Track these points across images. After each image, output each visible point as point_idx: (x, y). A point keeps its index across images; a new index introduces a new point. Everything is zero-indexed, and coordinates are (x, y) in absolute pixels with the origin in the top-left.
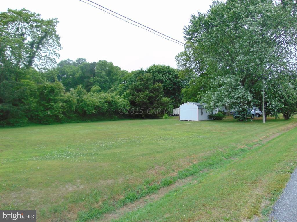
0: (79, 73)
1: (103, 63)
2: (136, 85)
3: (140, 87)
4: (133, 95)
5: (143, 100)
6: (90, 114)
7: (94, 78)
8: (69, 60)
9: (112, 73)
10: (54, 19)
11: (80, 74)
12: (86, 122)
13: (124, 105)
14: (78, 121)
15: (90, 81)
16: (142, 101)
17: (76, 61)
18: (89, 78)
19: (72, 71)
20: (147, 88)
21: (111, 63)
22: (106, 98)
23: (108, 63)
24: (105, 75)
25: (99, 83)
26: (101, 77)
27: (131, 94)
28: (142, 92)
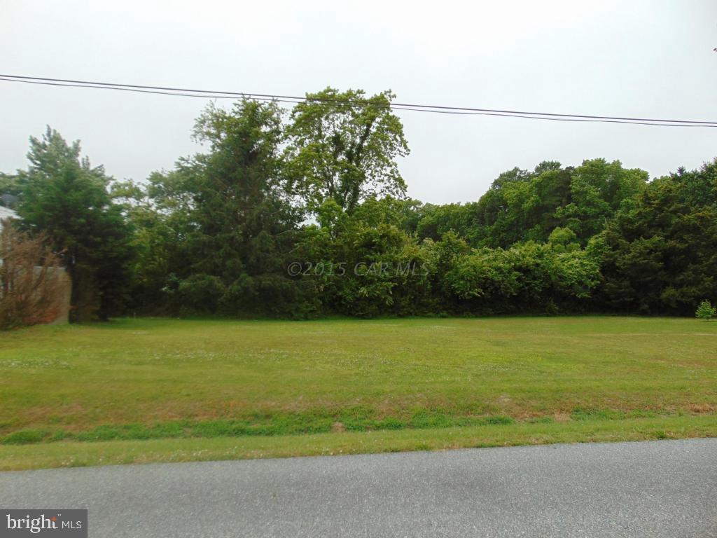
0: (532, 198)
1: (592, 166)
2: (625, 220)
3: (637, 224)
4: (615, 248)
5: (638, 260)
6: (467, 298)
7: (564, 208)
8: (516, 169)
9: (619, 188)
10: (383, 93)
11: (533, 201)
12: (464, 317)
13: (581, 276)
14: (445, 313)
15: (555, 215)
16: (634, 264)
17: (538, 169)
18: (554, 208)
19: (517, 196)
20: (663, 225)
21: (617, 164)
22: (519, 260)
23: (609, 164)
24: (600, 198)
25: (580, 219)
26: (589, 204)
27: (609, 244)
28: (641, 238)
